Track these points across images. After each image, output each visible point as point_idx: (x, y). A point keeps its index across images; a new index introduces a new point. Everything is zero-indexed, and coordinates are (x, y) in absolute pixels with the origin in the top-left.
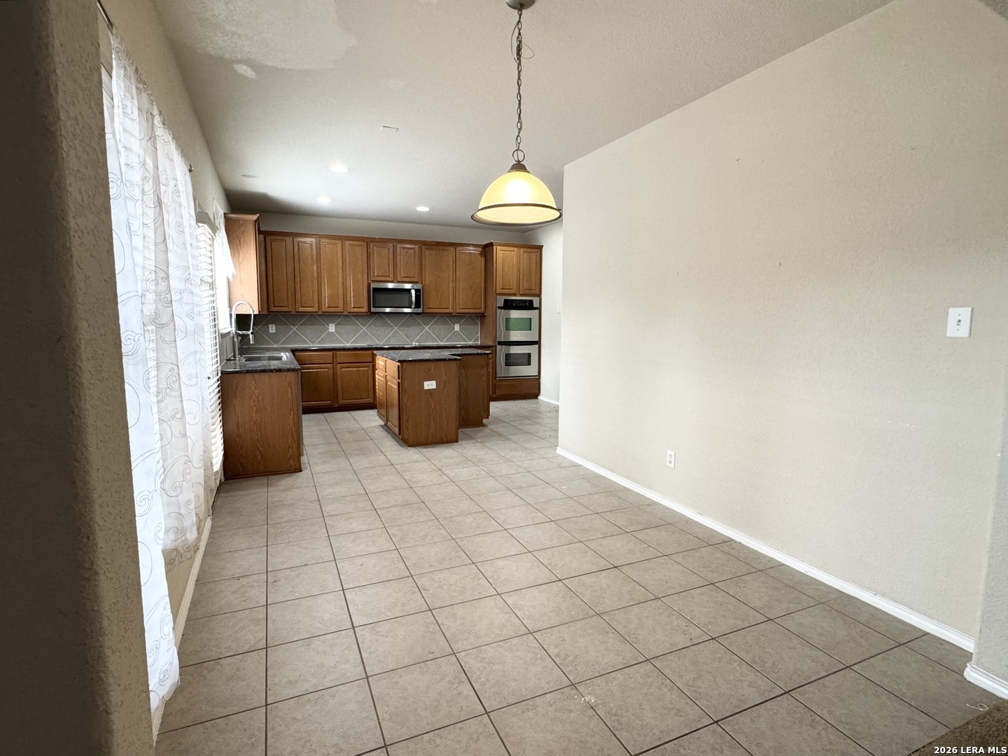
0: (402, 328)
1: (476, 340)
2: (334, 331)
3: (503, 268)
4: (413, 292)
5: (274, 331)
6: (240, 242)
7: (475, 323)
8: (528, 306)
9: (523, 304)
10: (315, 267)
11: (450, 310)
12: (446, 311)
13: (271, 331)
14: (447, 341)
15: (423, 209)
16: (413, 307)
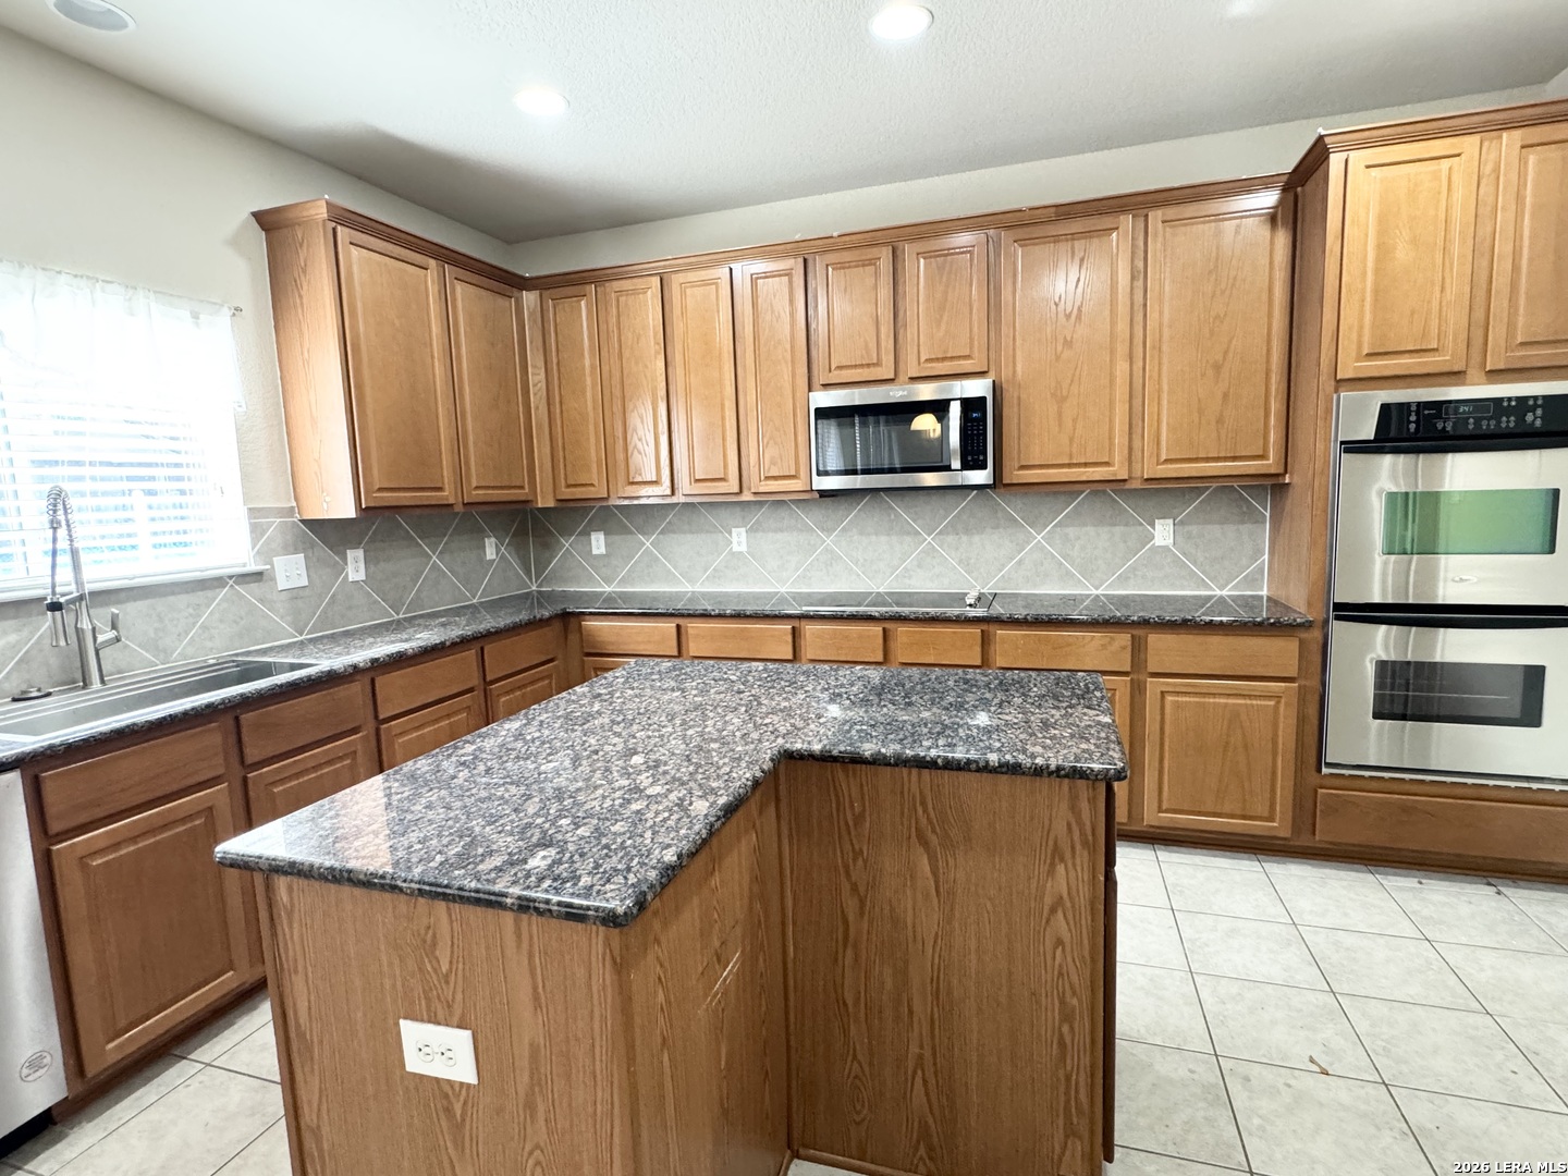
2: (743, 548)
3: (1384, 251)
4: (956, 410)
5: (603, 550)
6: (301, 297)
9: (1508, 422)
12: (1102, 473)
13: (595, 551)
14: (1122, 581)
16: (957, 464)
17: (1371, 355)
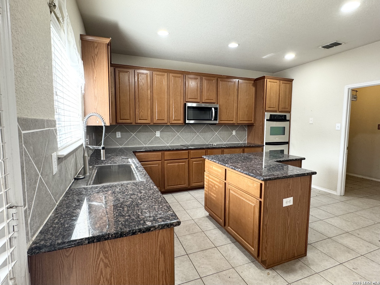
0: (202, 134)
1: (245, 141)
2: (159, 136)
3: (270, 94)
4: (213, 109)
5: (120, 137)
6: (94, 62)
7: (245, 130)
8: (283, 119)
9: (281, 118)
10: (149, 92)
11: (234, 122)
12: (232, 122)
13: (117, 137)
14: (228, 141)
15: (233, 45)
16: (213, 119)
17: (270, 107)
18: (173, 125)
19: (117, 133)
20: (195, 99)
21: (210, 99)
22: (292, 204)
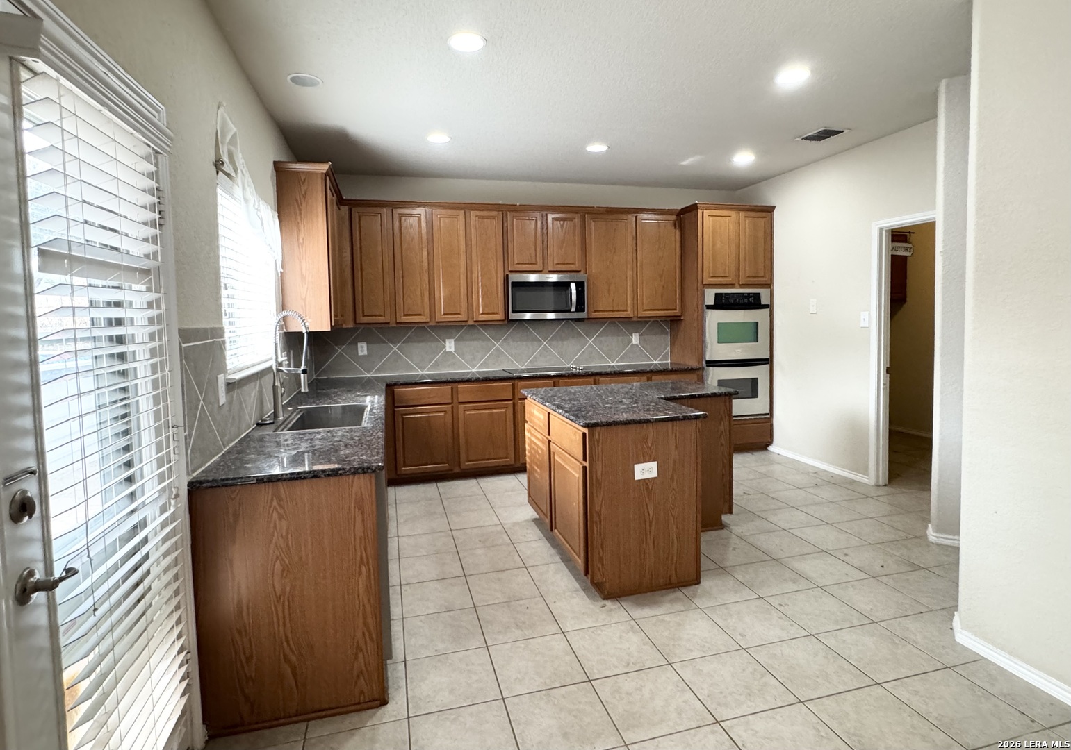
0: (554, 343)
1: (665, 357)
2: (453, 350)
3: (714, 245)
4: (573, 286)
5: (365, 353)
6: (300, 210)
7: (664, 333)
8: (753, 302)
9: (746, 300)
10: (425, 253)
11: (629, 313)
12: (622, 314)
13: (360, 353)
14: (622, 359)
15: (597, 148)
16: (573, 309)
17: (713, 277)
18: (486, 325)
19: (359, 345)
20: (531, 264)
21: (567, 264)
22: (656, 475)
